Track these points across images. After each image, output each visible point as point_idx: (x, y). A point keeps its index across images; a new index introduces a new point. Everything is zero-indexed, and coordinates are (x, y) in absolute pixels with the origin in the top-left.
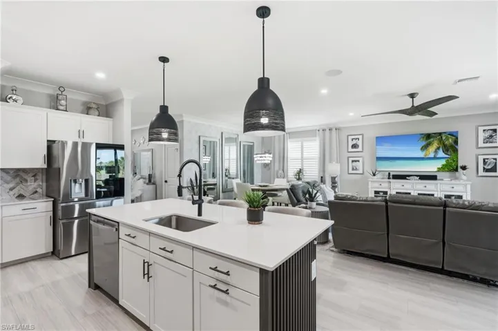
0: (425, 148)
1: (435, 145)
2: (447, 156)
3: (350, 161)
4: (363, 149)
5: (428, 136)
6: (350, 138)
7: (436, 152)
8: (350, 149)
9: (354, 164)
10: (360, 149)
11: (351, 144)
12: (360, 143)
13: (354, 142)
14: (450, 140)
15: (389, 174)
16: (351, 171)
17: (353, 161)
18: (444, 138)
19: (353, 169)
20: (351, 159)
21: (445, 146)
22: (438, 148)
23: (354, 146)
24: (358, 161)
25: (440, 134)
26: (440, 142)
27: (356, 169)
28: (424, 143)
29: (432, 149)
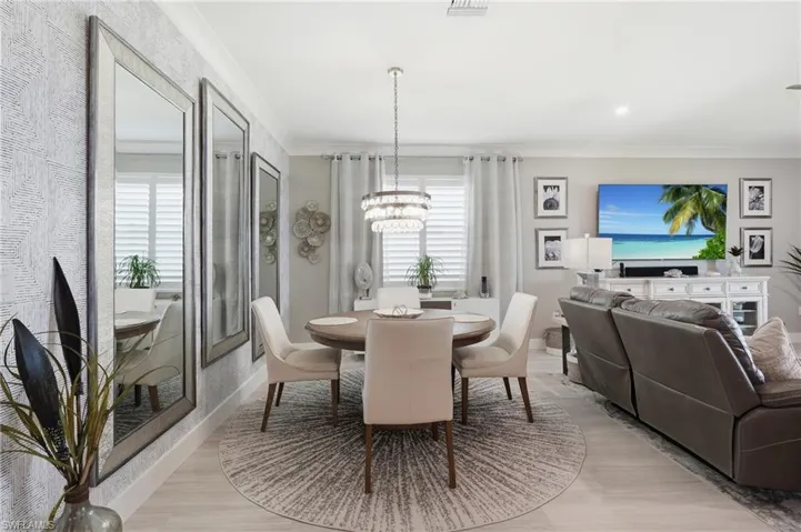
0: (671, 215)
1: (689, 210)
2: (710, 233)
3: (542, 240)
4: (567, 212)
5: (677, 192)
6: (541, 183)
7: (690, 223)
8: (542, 212)
9: (551, 244)
10: (561, 211)
11: (542, 197)
12: (561, 197)
13: (550, 194)
14: (715, 201)
15: (622, 265)
16: (543, 263)
17: (548, 239)
18: (704, 196)
19: (547, 258)
20: (542, 235)
21: (705, 212)
22: (694, 217)
23: (550, 204)
24: (558, 238)
25: (698, 188)
26: (698, 204)
27: (554, 258)
28: (670, 206)
29: (683, 218)
